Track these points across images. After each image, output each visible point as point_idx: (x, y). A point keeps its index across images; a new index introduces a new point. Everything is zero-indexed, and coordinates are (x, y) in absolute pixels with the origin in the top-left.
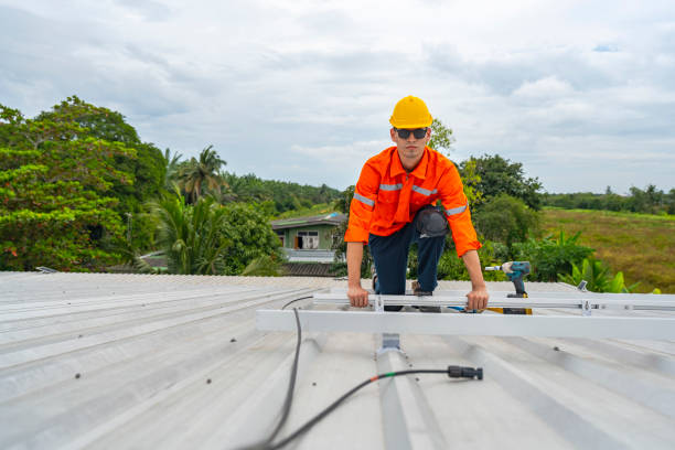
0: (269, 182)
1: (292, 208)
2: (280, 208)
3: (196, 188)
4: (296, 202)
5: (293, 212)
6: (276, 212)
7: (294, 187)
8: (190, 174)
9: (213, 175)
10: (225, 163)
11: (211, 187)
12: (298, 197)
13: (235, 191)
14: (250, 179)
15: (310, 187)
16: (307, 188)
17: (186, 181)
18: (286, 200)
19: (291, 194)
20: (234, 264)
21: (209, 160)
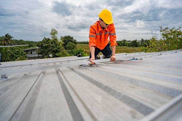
0: (26, 41)
1: (32, 46)
2: (29, 46)
3: (6, 43)
4: (33, 45)
5: (33, 47)
8: (3, 40)
9: (10, 40)
11: (10, 42)
13: (17, 43)
14: (21, 41)
16: (36, 42)
17: (2, 41)
18: (31, 45)
19: (32, 43)
21: (8, 37)
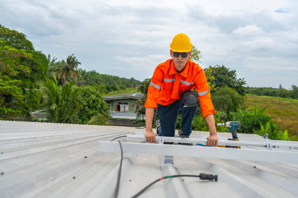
0: (103, 75)
1: (115, 89)
2: (108, 89)
3: (64, 76)
4: (118, 86)
5: (116, 92)
6: (106, 91)
7: (116, 78)
8: (61, 69)
9: (74, 70)
10: (80, 63)
11: (72, 77)
12: (119, 83)
13: (85, 79)
14: (93, 73)
15: (125, 79)
16: (123, 79)
17: (58, 72)
18: (112, 85)
19: (115, 82)
20: (83, 118)
21: (72, 62)
